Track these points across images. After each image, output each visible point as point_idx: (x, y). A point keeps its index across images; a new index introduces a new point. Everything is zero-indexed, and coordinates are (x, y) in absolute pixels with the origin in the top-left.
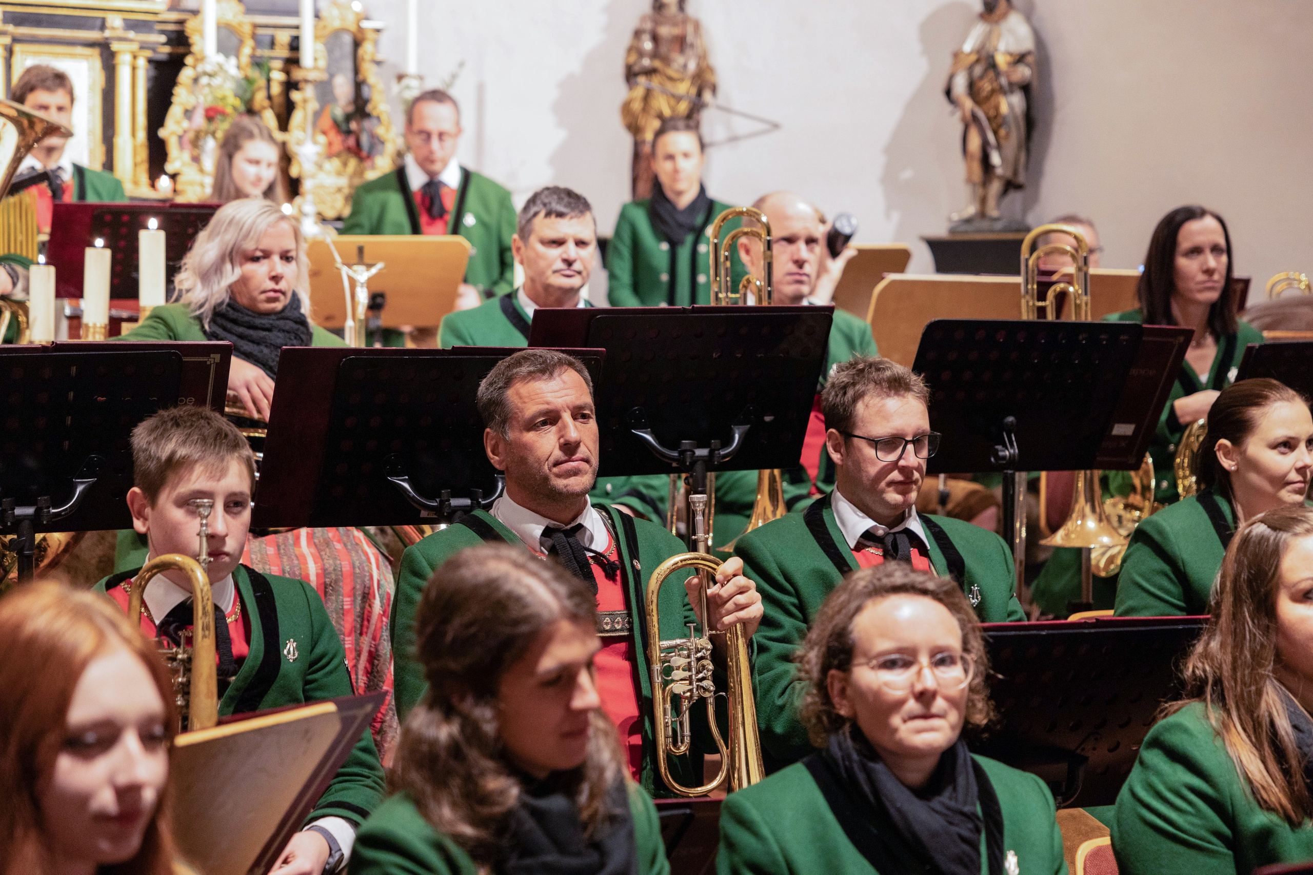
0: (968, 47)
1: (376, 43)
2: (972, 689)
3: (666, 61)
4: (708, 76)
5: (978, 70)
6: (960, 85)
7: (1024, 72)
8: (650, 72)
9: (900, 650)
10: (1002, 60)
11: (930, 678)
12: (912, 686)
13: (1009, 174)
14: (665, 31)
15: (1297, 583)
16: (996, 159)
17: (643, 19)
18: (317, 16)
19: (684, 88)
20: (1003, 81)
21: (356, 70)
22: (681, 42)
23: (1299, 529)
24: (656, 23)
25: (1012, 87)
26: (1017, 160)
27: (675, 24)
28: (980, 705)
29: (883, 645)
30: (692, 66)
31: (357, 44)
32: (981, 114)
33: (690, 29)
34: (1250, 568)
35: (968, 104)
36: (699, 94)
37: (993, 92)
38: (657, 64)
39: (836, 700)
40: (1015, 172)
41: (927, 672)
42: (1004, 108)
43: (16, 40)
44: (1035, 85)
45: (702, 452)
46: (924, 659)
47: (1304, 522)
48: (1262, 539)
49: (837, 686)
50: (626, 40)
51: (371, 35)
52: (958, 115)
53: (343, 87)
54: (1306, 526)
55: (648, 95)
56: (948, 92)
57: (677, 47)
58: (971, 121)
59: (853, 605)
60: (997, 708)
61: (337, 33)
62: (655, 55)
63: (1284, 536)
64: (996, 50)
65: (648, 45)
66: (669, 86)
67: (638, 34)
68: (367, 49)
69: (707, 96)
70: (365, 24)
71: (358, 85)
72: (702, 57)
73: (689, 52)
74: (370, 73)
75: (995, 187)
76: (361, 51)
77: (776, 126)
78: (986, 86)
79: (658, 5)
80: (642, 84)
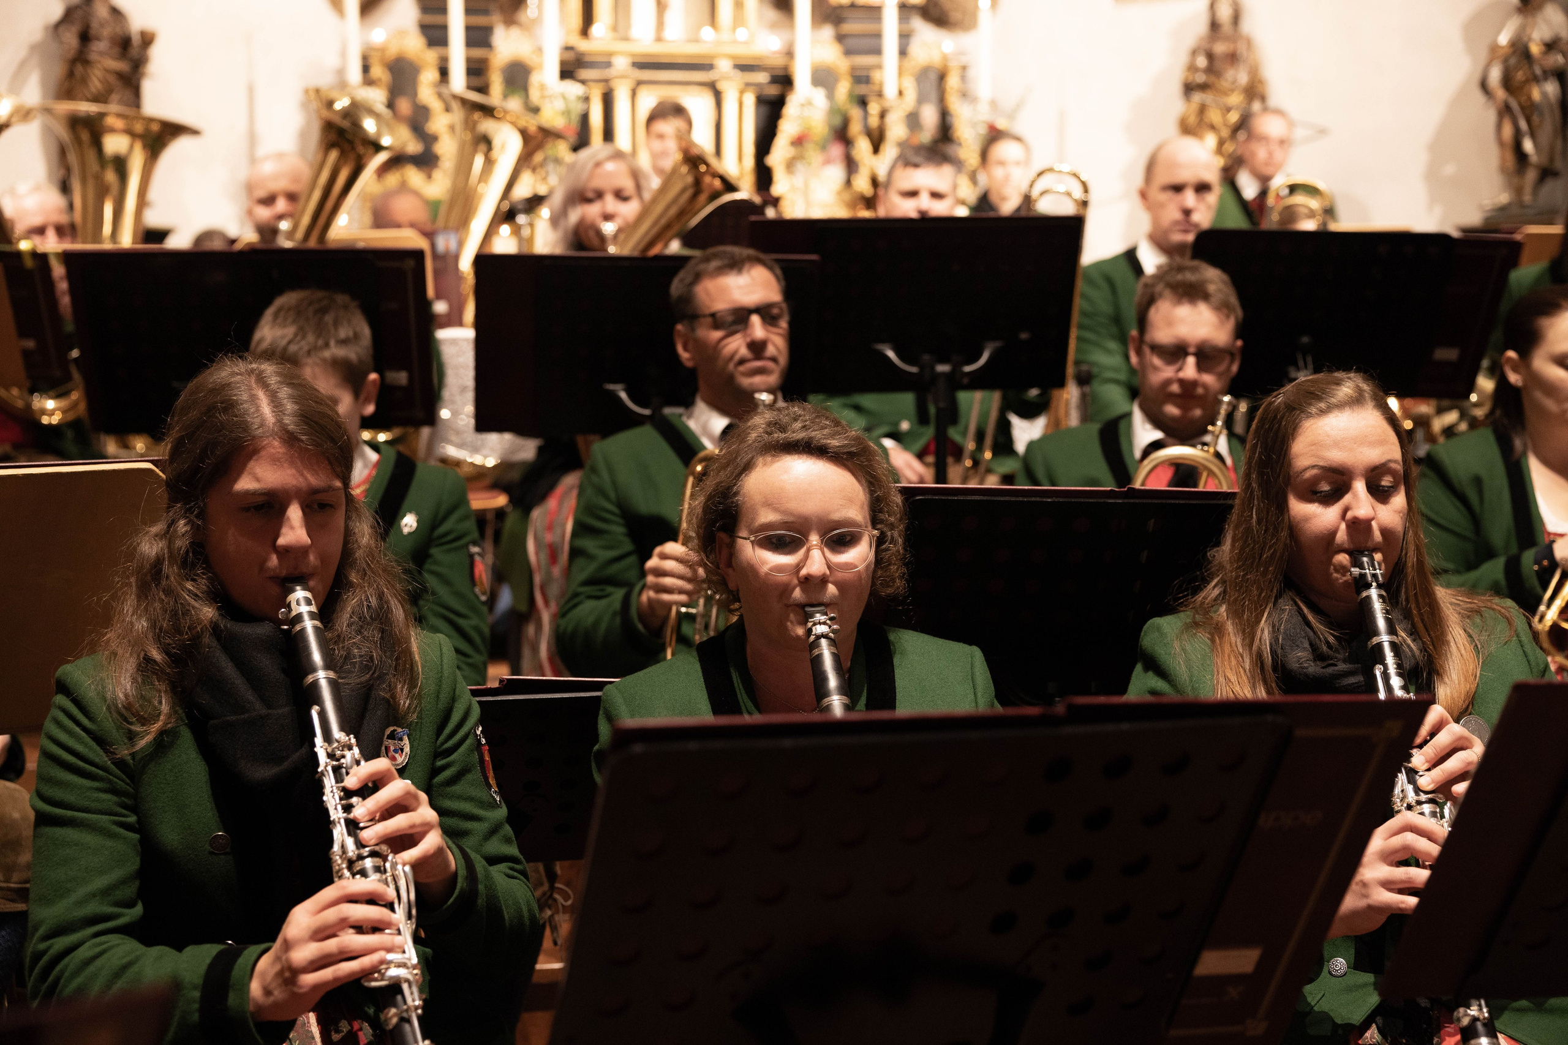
0: (1504, 39)
1: (963, 78)
3: (1219, 75)
5: (1513, 62)
6: (1495, 75)
7: (1557, 59)
8: (1204, 87)
9: (786, 525)
10: (1535, 49)
12: (796, 569)
13: (1544, 161)
14: (1220, 48)
16: (1528, 146)
19: (1235, 99)
20: (1538, 71)
21: (942, 103)
22: (1233, 58)
24: (1212, 42)
25: (1547, 74)
26: (1552, 150)
27: (1229, 42)
29: (767, 516)
30: (1244, 79)
31: (942, 79)
32: (1514, 104)
35: (1501, 94)
36: (1249, 105)
37: (1527, 81)
38: (1212, 79)
40: (1552, 160)
41: (817, 554)
42: (1536, 94)
43: (640, 83)
45: (943, 368)
50: (1183, 59)
51: (956, 71)
52: (1492, 105)
53: (930, 116)
55: (1202, 109)
56: (1484, 86)
57: (1229, 62)
58: (1505, 111)
61: (923, 70)
62: (1210, 70)
64: (1530, 39)
65: (1203, 63)
66: (1221, 98)
67: (1194, 53)
68: (953, 82)
70: (951, 62)
73: (1241, 66)
75: (1531, 175)
76: (945, 85)
77: (1322, 132)
78: (1520, 76)
79: (1214, 26)
80: (1197, 97)
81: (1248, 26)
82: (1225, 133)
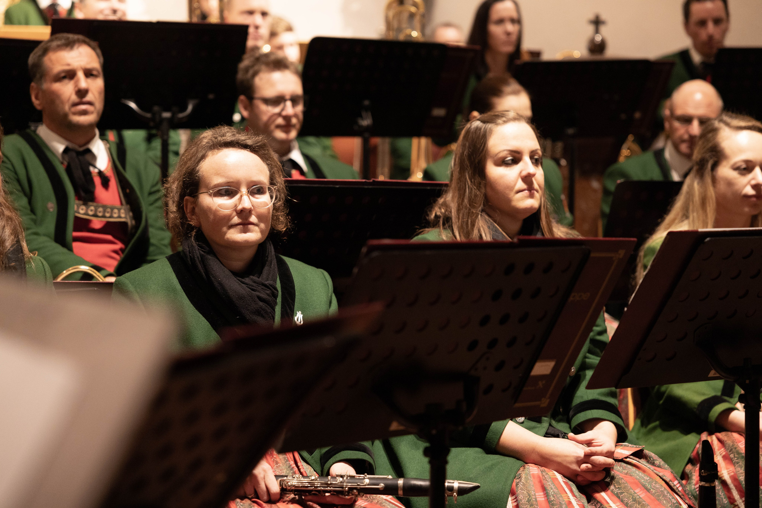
2: (275, 208)
9: (228, 184)
11: (247, 202)
12: (236, 206)
15: (498, 154)
23: (500, 121)
28: (282, 219)
29: (217, 180)
34: (469, 148)
39: (188, 215)
41: (245, 198)
45: (166, 115)
46: (244, 190)
47: (502, 117)
48: (478, 129)
49: (190, 206)
54: (504, 119)
59: (200, 155)
60: (292, 221)
63: (489, 126)
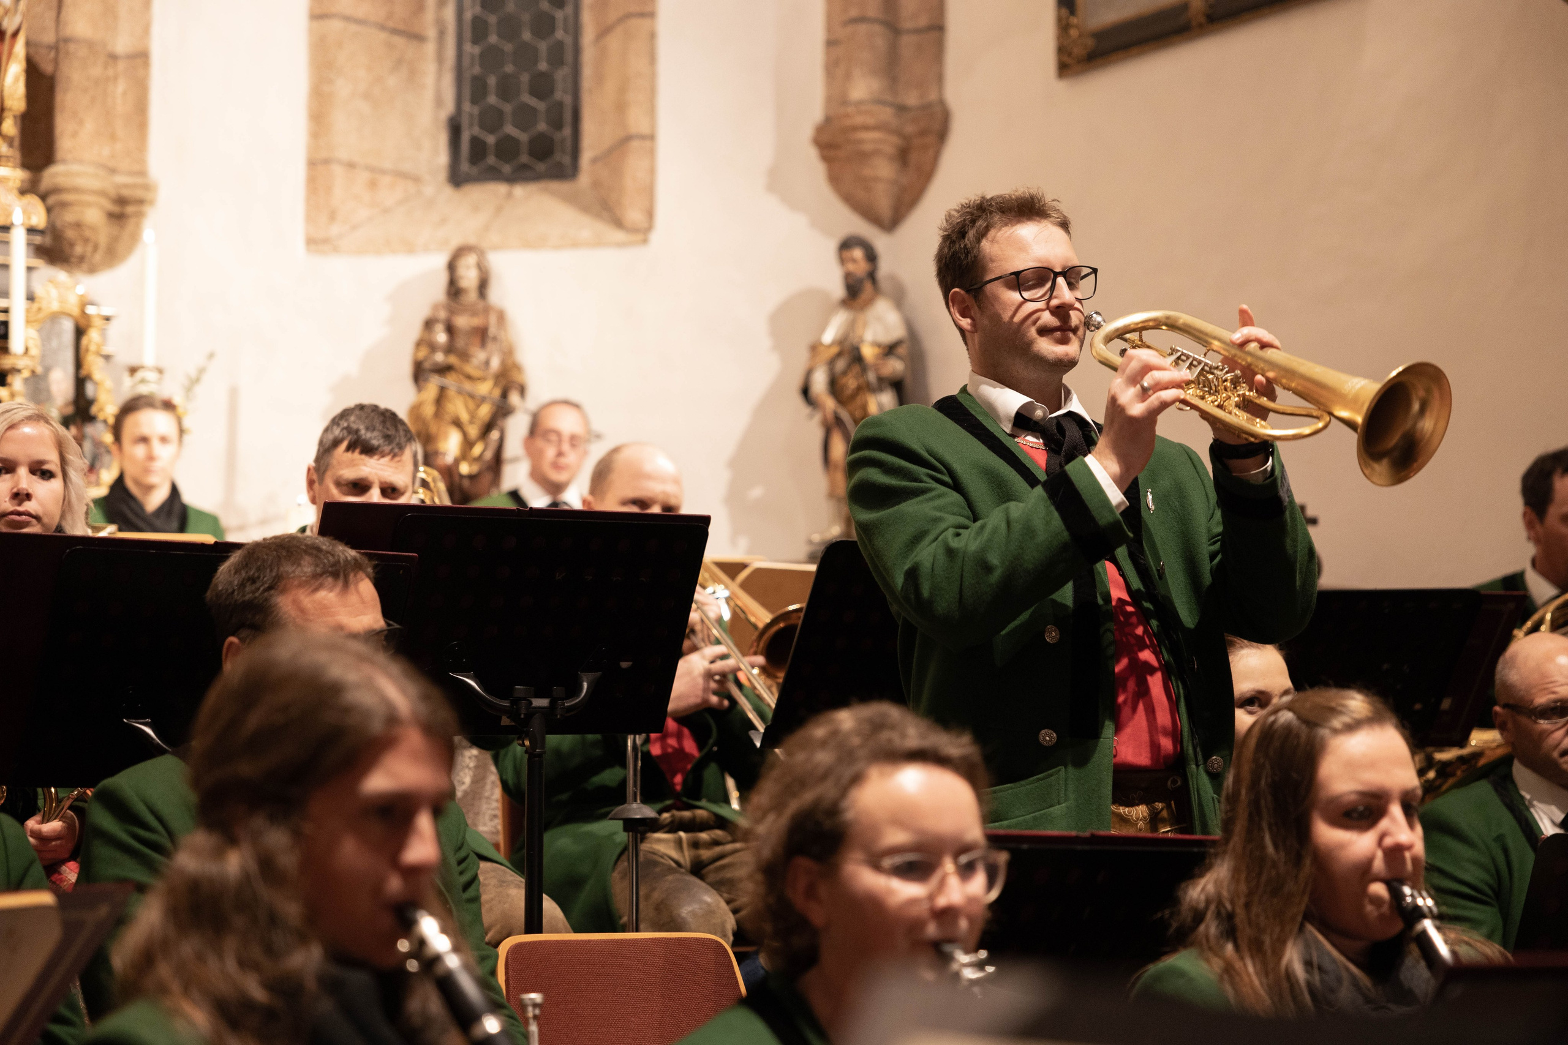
0: (829, 336)
1: (103, 332)
3: (465, 356)
4: (515, 376)
5: (841, 365)
6: (820, 382)
7: (895, 366)
8: (444, 370)
10: (868, 352)
12: (932, 900)
14: (462, 322)
17: (436, 307)
18: (31, 298)
19: (485, 388)
20: (871, 377)
21: (78, 364)
22: (482, 335)
24: (452, 312)
25: (882, 383)
27: (474, 314)
29: (893, 836)
30: (495, 363)
31: (80, 332)
32: (845, 415)
33: (493, 320)
35: (830, 403)
36: (504, 395)
37: (859, 389)
38: (453, 360)
42: (873, 409)
44: (908, 383)
50: (415, 331)
51: (97, 322)
52: (818, 418)
53: (61, 385)
55: (442, 396)
56: (805, 391)
57: (477, 340)
58: (834, 424)
61: (55, 317)
62: (449, 349)
64: (862, 341)
65: (441, 337)
66: (468, 386)
67: (429, 324)
68: (93, 337)
69: (514, 398)
70: (90, 310)
71: (80, 381)
72: (508, 353)
73: (490, 346)
74: (95, 367)
76: (84, 341)
78: (851, 383)
79: (454, 290)
80: (433, 384)
81: (495, 295)
82: (473, 431)
